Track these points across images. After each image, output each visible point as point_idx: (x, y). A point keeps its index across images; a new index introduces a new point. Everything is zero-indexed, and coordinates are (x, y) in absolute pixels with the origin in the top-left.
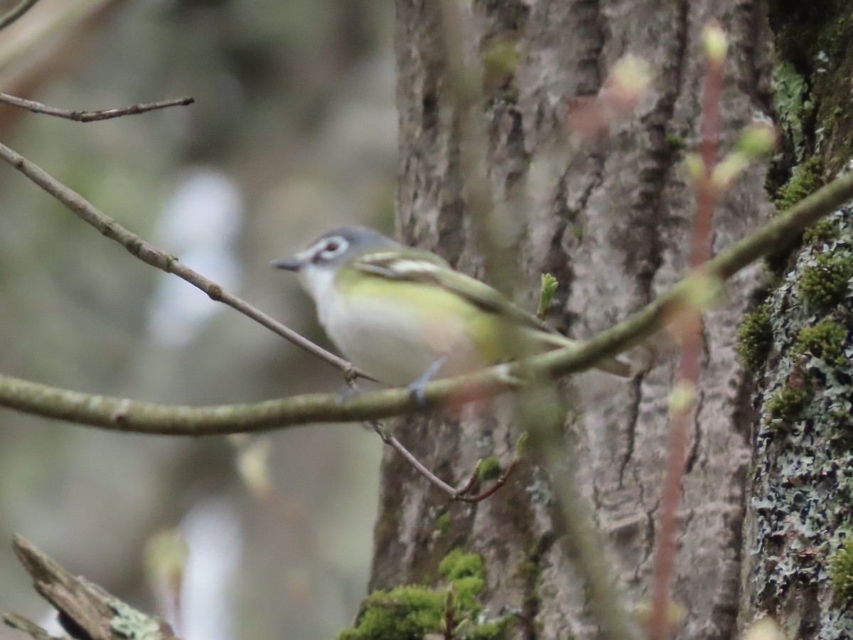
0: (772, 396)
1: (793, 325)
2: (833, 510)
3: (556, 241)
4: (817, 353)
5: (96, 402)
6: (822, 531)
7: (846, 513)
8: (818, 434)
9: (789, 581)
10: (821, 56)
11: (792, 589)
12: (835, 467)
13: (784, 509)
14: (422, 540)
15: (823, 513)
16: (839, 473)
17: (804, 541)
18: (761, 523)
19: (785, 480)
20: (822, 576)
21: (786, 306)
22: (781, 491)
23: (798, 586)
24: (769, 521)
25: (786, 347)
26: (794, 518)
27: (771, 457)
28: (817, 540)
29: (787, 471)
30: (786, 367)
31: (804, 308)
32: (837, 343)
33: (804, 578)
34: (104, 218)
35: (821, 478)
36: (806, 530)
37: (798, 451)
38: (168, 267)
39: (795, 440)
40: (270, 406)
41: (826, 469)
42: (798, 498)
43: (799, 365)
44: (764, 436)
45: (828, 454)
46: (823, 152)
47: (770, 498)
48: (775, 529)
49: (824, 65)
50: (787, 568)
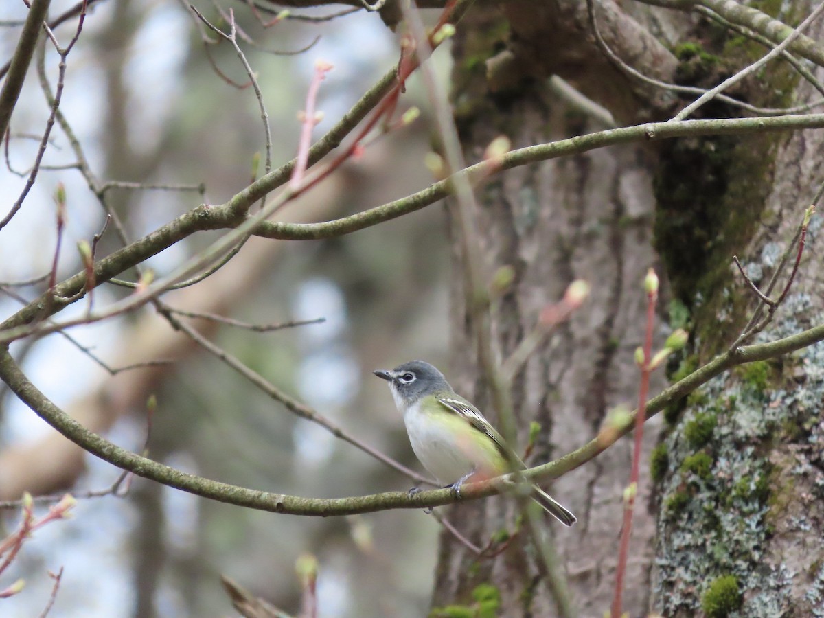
0: (668, 498)
1: (681, 455)
2: (704, 565)
3: (543, 402)
4: (695, 472)
5: (265, 495)
6: (698, 578)
7: (712, 567)
8: (696, 521)
9: (678, 608)
10: (699, 296)
11: (679, 613)
12: (705, 540)
13: (675, 564)
14: (462, 578)
15: (698, 567)
16: (708, 543)
17: (687, 584)
18: (661, 574)
19: (676, 548)
20: (697, 605)
21: (676, 444)
22: (673, 554)
23: (682, 610)
24: (666, 572)
25: (676, 468)
26: (680, 571)
27: (668, 534)
28: (695, 583)
29: (677, 542)
30: (676, 481)
31: (688, 445)
32: (707, 466)
33: (687, 606)
34: (272, 388)
35: (696, 546)
36: (688, 577)
37: (683, 530)
38: (310, 417)
39: (682, 524)
40: (368, 498)
41: (700, 541)
42: (684, 559)
43: (684, 479)
44: (664, 521)
45: (701, 532)
46: (699, 352)
47: (667, 558)
48: (669, 576)
49: (699, 301)
50: (676, 600)
